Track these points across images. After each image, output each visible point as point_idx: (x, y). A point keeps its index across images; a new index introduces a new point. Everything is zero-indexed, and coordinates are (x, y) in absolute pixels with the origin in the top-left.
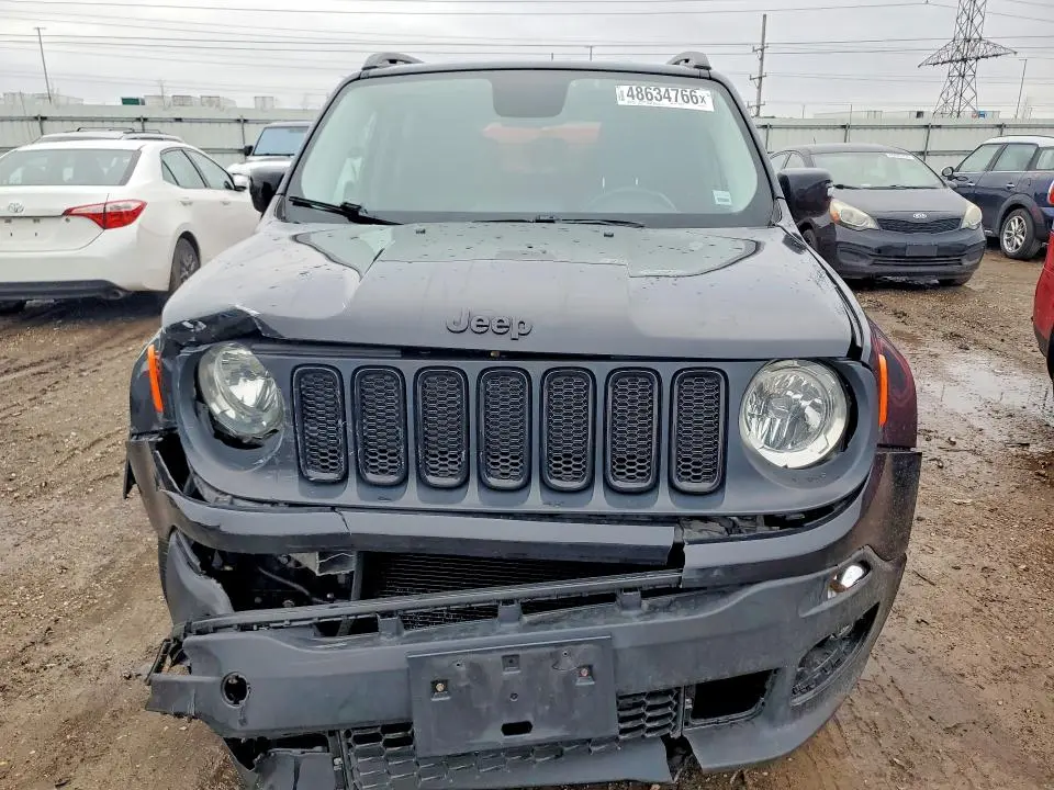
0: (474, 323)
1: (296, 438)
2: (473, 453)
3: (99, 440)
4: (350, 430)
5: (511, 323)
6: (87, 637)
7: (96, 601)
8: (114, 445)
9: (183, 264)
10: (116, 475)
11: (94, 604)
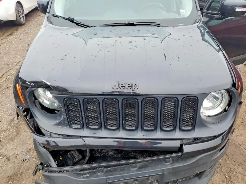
0: (120, 86)
1: (67, 117)
2: (121, 121)
3: (4, 74)
4: (83, 115)
5: (132, 85)
6: (10, 146)
7: (11, 133)
8: (8, 76)
9: (19, 11)
10: (11, 87)
11: (10, 134)
